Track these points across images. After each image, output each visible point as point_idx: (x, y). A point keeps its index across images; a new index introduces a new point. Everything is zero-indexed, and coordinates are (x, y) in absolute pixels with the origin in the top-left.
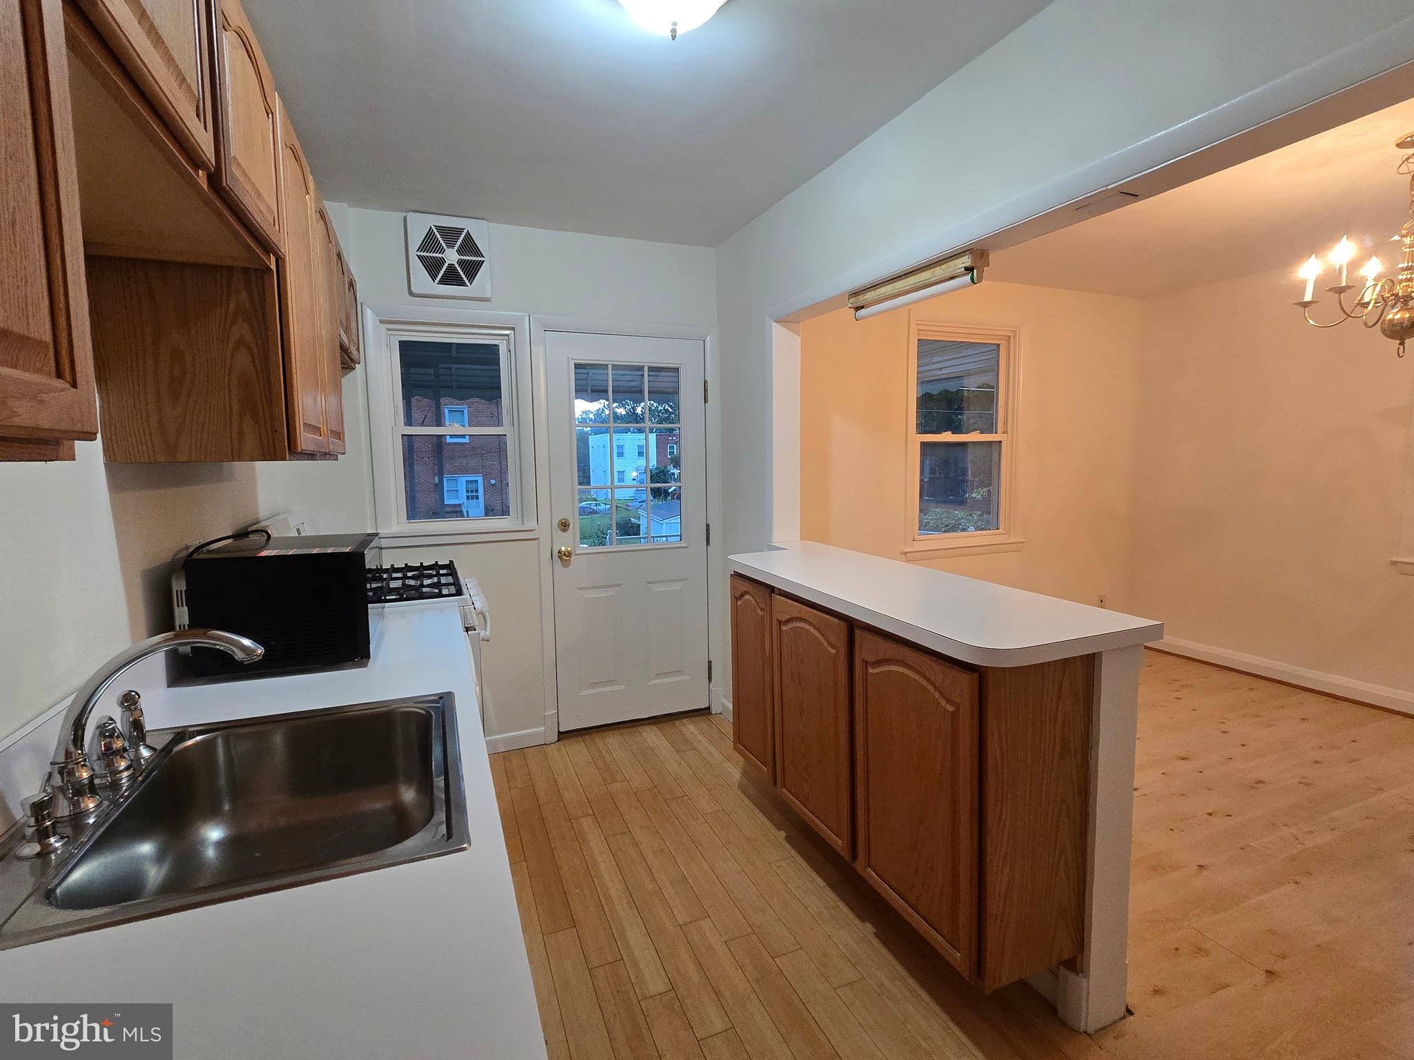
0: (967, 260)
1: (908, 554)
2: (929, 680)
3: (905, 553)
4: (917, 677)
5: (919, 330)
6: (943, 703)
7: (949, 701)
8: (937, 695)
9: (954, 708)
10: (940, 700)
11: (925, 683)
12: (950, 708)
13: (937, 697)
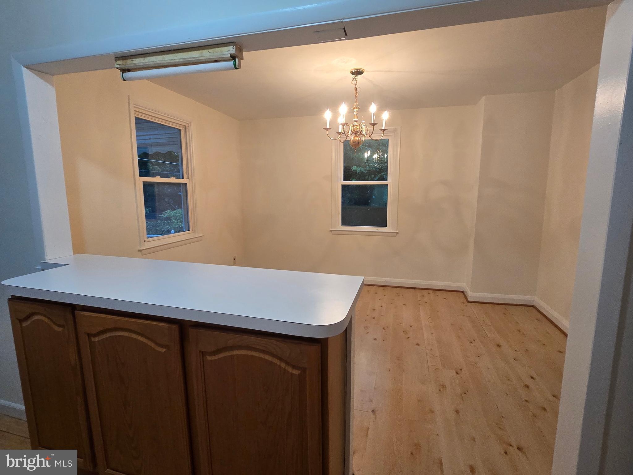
0: (232, 49)
1: (142, 251)
2: (274, 356)
3: (141, 251)
4: (262, 356)
5: (135, 111)
6: (290, 369)
7: (294, 367)
8: (283, 365)
9: (300, 372)
10: (286, 368)
11: (270, 358)
12: (297, 372)
13: (283, 367)
